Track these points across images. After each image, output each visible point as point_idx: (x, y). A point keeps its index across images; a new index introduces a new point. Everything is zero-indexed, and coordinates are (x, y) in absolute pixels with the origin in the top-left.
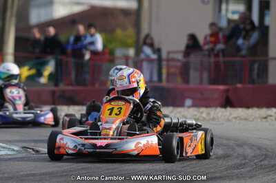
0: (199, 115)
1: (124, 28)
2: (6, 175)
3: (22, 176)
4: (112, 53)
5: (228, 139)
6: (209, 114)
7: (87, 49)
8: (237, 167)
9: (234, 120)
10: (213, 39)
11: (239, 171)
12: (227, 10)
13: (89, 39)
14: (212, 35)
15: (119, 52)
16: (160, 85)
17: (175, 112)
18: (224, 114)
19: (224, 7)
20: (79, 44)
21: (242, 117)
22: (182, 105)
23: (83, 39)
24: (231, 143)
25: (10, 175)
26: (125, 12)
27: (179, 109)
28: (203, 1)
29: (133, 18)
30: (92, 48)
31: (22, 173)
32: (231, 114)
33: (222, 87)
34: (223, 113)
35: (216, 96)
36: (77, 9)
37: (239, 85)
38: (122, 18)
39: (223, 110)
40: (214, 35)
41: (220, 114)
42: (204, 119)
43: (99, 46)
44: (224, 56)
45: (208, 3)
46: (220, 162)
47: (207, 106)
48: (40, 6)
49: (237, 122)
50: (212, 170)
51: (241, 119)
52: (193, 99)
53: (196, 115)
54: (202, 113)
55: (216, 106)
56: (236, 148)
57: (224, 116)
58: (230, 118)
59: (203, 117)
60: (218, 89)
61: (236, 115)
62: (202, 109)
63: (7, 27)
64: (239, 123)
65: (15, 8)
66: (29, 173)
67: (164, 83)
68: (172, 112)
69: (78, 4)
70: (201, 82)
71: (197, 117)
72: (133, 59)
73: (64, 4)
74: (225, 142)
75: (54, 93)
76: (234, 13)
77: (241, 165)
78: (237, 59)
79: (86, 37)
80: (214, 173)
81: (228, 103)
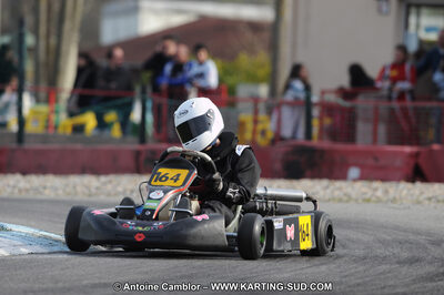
0: (370, 194)
1: (252, 52)
2: (60, 285)
3: (86, 286)
4: (232, 91)
5: (417, 233)
6: (386, 192)
7: (192, 85)
8: (431, 278)
9: (427, 202)
10: (394, 73)
11: (434, 284)
12: (418, 26)
13: (196, 69)
14: (394, 66)
15: (243, 91)
16: (309, 144)
17: (332, 187)
18: (412, 192)
19: (413, 20)
20: (180, 77)
21: (440, 198)
22: (343, 177)
23: (186, 68)
24: (422, 239)
25: (67, 285)
26: (255, 27)
27: (338, 184)
28: (380, 11)
29: (266, 35)
30: (201, 83)
31: (85, 282)
32: (422, 193)
33: (408, 149)
34: (409, 190)
35: (399, 162)
36: (177, 20)
37: (436, 147)
38: (249, 35)
39: (409, 185)
40: (398, 66)
41: (405, 192)
42: (379, 200)
43: (213, 80)
44: (414, 99)
45: (387, 13)
46: (404, 269)
47: (384, 179)
48: (117, 14)
49: (433, 205)
50: (391, 283)
51: (438, 201)
52: (361, 167)
53: (365, 193)
54: (376, 190)
55: (399, 180)
56: (429, 246)
57: (412, 195)
58: (421, 198)
59: (378, 198)
60: (402, 153)
61: (430, 195)
62: (376, 184)
63: (64, 48)
64: (435, 208)
65: (79, 17)
66: (97, 282)
67: (315, 142)
68: (327, 187)
69: (179, 12)
70: (375, 140)
71: (368, 196)
72: (266, 102)
73: (156, 12)
74: (411, 237)
75: (138, 154)
76: (429, 30)
77: (437, 275)
78: (434, 104)
79: (190, 65)
80: (394, 287)
81: (417, 174)
